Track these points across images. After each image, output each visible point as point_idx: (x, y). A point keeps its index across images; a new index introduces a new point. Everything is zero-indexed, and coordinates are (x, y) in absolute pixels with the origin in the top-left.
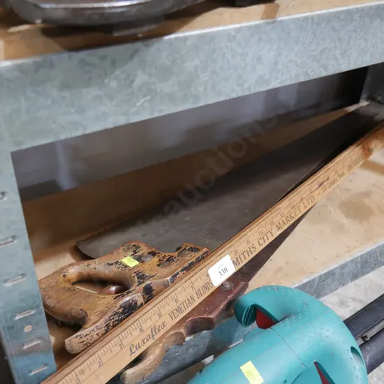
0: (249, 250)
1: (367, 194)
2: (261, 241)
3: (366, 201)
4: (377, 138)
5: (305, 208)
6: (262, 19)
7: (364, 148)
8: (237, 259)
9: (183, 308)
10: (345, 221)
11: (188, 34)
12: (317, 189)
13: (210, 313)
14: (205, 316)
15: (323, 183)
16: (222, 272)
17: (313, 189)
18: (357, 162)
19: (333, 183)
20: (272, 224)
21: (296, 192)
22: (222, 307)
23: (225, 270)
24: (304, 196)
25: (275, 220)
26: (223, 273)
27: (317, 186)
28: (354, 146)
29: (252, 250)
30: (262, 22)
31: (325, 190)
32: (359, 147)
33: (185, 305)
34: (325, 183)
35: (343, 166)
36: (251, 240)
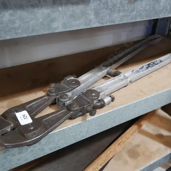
4: (144, 120)
5: (112, 155)
6: (81, 121)
7: (138, 125)
11: (55, 132)
12: (117, 146)
15: (120, 143)
18: (135, 131)
19: (124, 142)
21: (108, 149)
24: (112, 150)
25: (99, 163)
28: (134, 125)
30: (81, 122)
31: (121, 146)
32: (136, 125)
35: (129, 135)
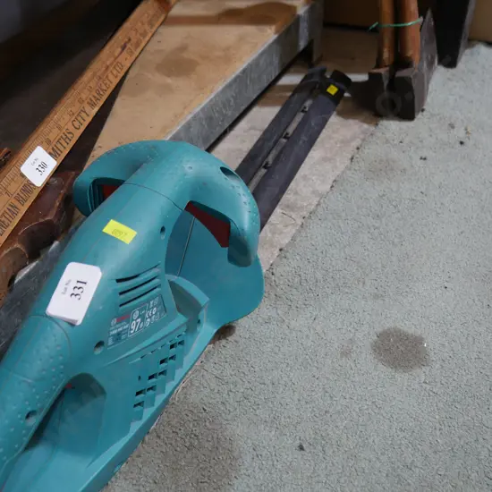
0: (64, 137)
1: (183, 48)
2: (77, 124)
3: (186, 55)
5: (116, 77)
8: (53, 149)
9: (6, 221)
10: (169, 81)
12: (121, 53)
13: (45, 216)
14: (41, 220)
15: (125, 46)
16: (40, 168)
17: (116, 54)
19: (137, 44)
20: (81, 101)
22: (58, 204)
23: (44, 166)
24: (108, 63)
25: (84, 96)
26: (42, 170)
27: (120, 50)
29: (69, 136)
31: (132, 53)
33: (8, 216)
34: (129, 46)
35: (143, 24)
36: (62, 123)
